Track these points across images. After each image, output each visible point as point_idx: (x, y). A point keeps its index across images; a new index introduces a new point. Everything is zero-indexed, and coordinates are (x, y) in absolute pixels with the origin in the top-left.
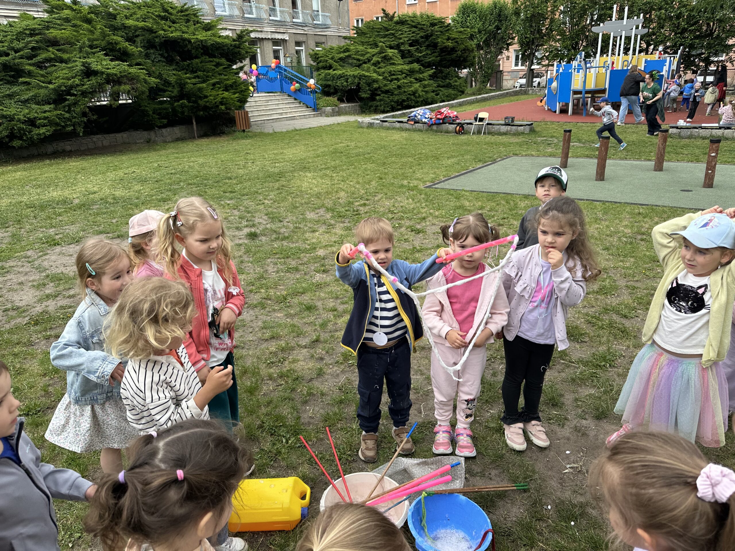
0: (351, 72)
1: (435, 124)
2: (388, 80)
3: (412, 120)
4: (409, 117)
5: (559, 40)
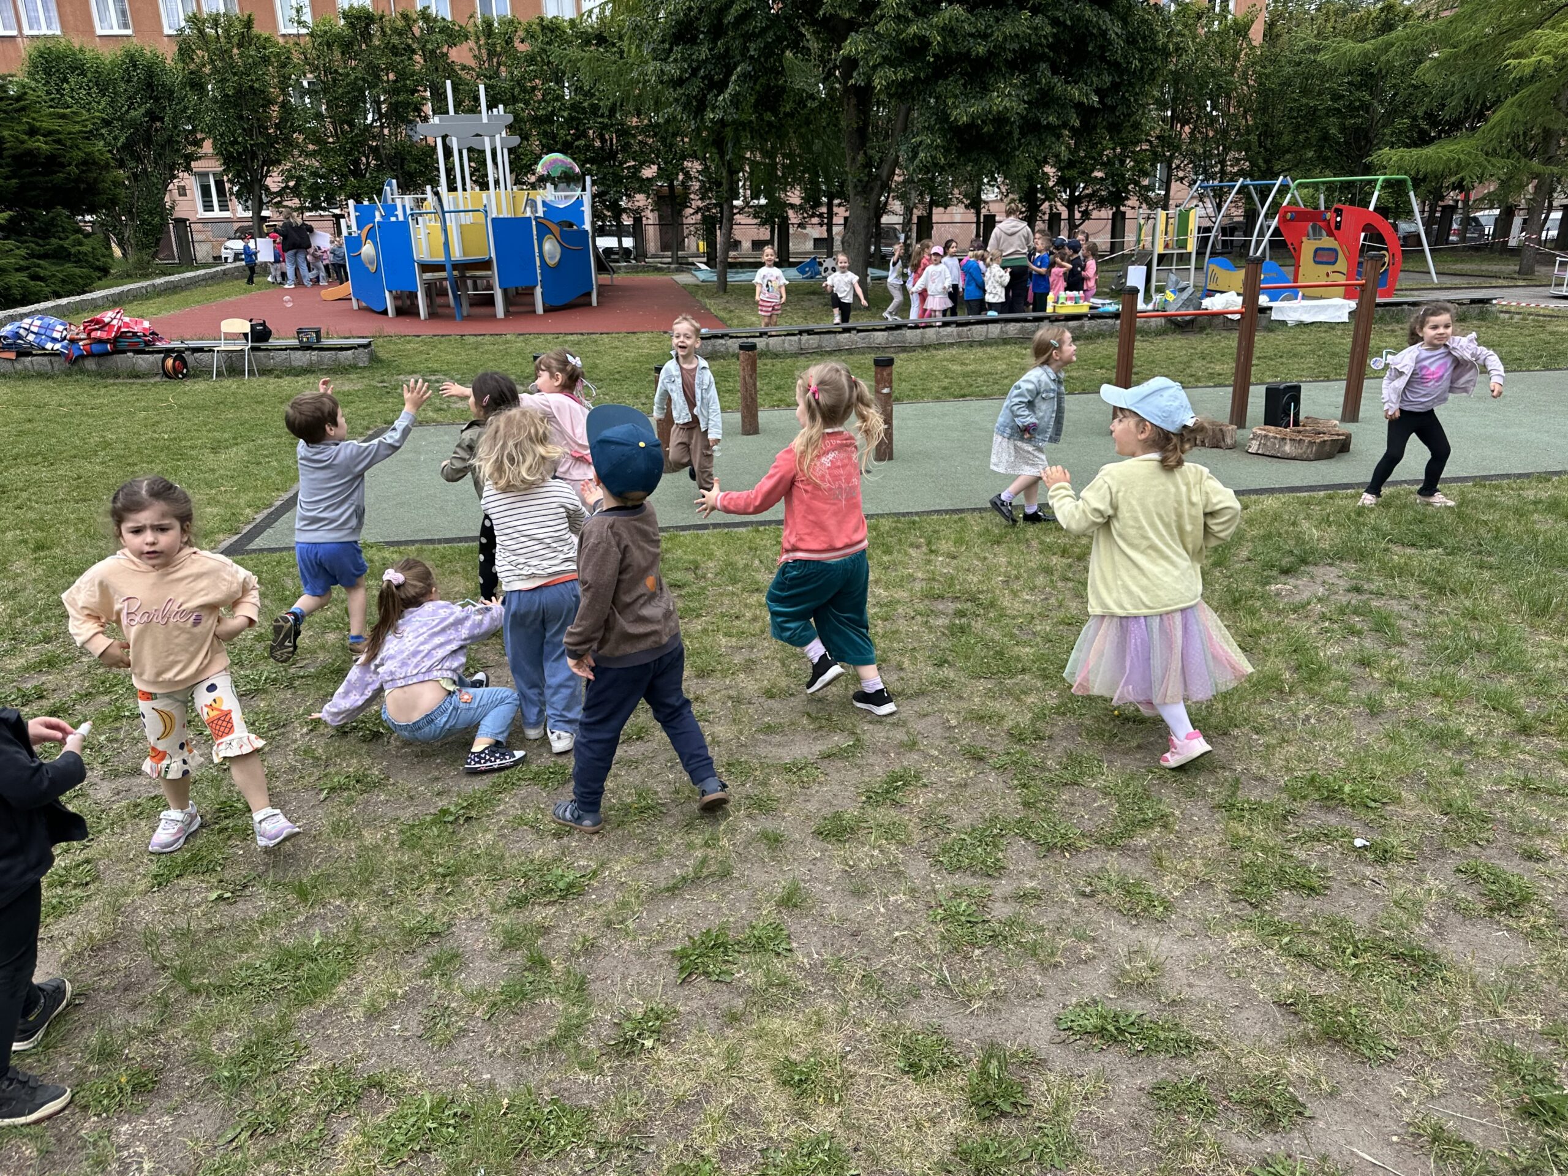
1: (91, 355)
3: (8, 347)
5: (313, 154)
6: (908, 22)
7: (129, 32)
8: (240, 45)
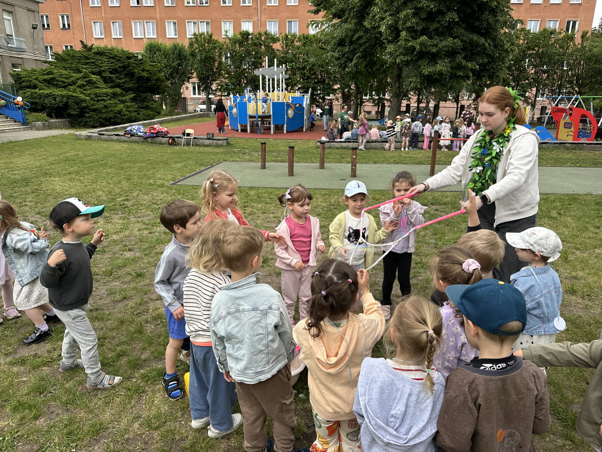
0: (57, 92)
1: (150, 137)
2: (94, 101)
3: (128, 134)
4: (126, 131)
5: (227, 78)
6: (409, 41)
7: (176, 37)
8: (208, 43)
